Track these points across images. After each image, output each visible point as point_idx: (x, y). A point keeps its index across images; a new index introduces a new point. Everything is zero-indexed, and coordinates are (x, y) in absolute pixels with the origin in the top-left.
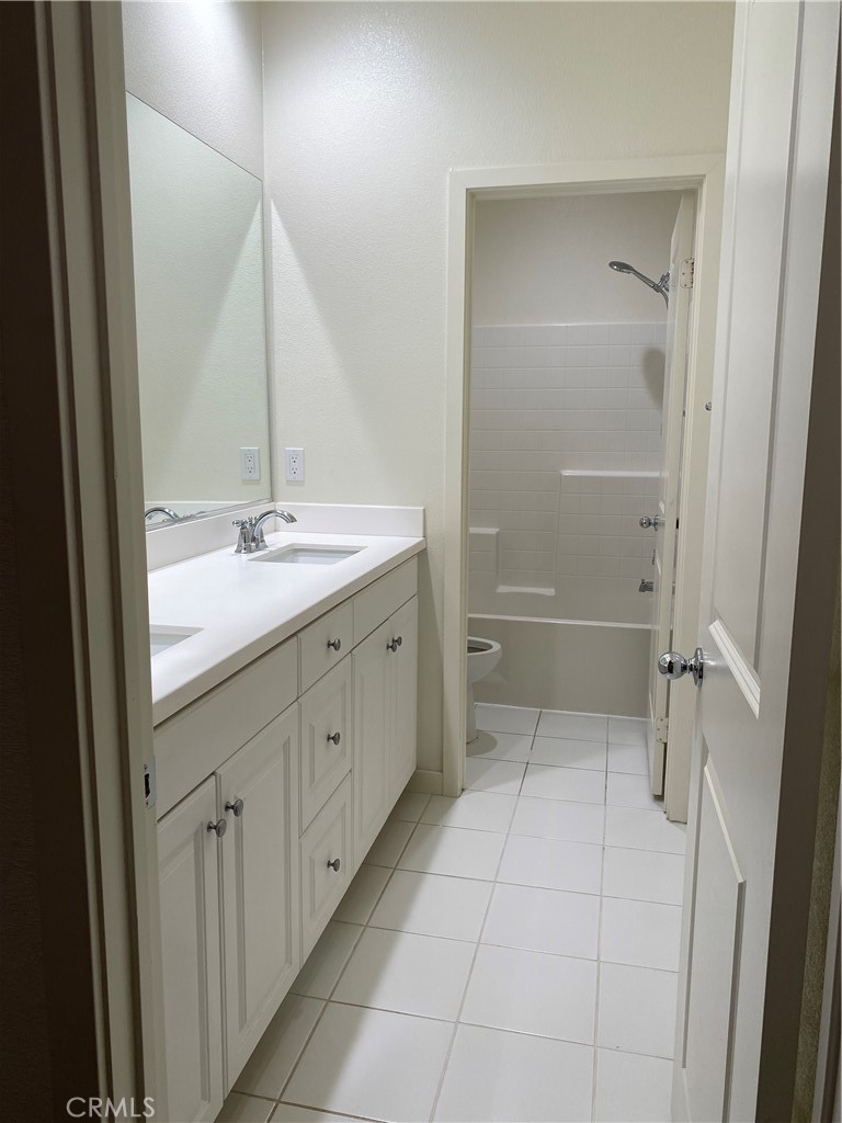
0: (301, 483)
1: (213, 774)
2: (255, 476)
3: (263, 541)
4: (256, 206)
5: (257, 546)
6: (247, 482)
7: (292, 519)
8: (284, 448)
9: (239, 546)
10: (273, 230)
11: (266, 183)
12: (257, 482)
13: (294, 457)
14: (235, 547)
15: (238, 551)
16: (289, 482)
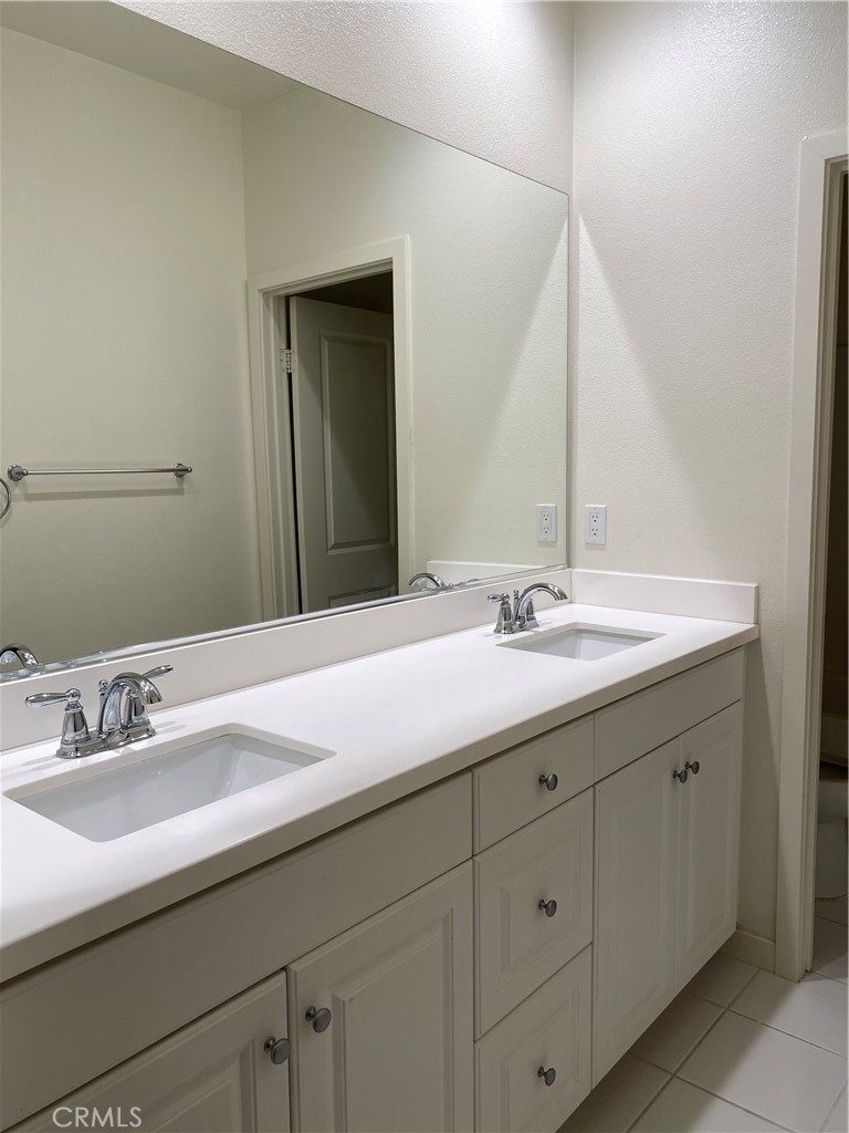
0: (602, 547)
1: (284, 969)
2: (551, 537)
3: (534, 618)
4: (563, 225)
5: (521, 626)
6: (543, 543)
7: (562, 596)
8: (585, 504)
9: (499, 624)
10: (581, 249)
11: (574, 197)
12: (553, 544)
13: (594, 516)
14: (494, 626)
15: (498, 631)
16: (589, 546)
